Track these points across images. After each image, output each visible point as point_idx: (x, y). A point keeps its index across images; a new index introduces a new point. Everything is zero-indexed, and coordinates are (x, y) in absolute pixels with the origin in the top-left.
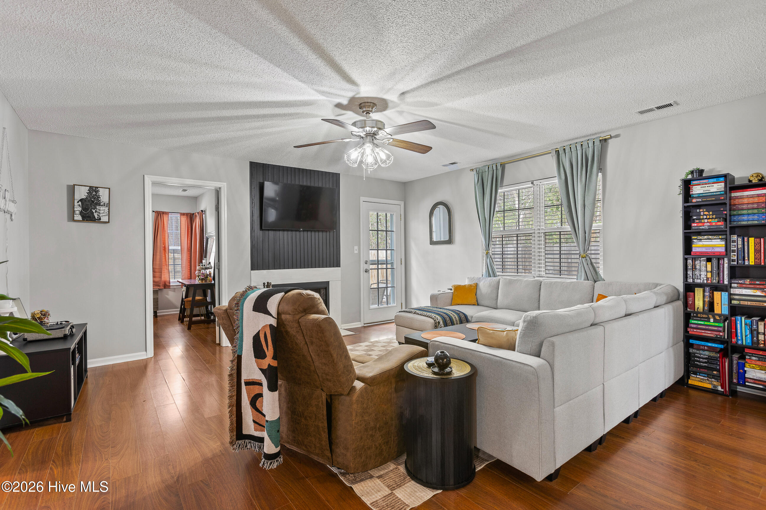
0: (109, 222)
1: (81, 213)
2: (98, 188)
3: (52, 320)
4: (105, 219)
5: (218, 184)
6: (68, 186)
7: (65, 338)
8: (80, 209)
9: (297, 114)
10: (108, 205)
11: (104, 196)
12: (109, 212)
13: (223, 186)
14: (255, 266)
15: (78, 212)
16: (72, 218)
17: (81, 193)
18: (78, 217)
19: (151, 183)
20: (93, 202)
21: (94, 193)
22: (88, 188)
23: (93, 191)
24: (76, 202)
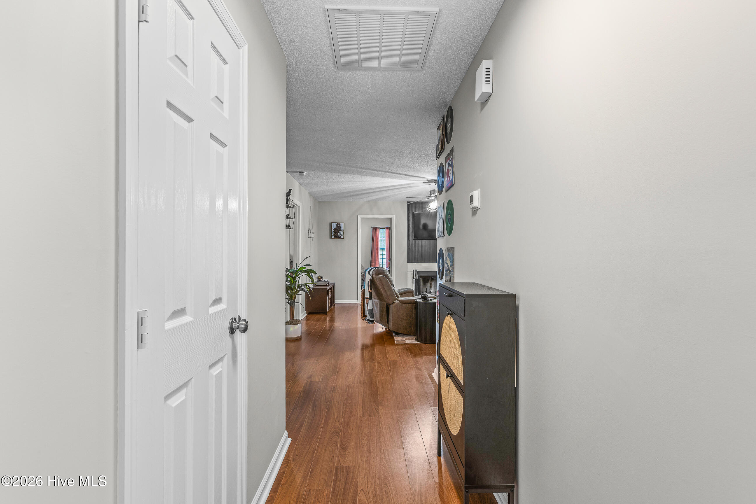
0: (344, 238)
1: (334, 235)
2: (340, 223)
3: (324, 279)
4: (342, 237)
5: (389, 216)
6: (330, 223)
7: (326, 285)
8: (334, 233)
9: (411, 186)
10: (343, 231)
11: (342, 226)
12: (344, 234)
13: (393, 217)
14: (409, 261)
15: (333, 234)
16: (331, 238)
17: (334, 226)
18: (333, 237)
19: (360, 218)
20: (338, 229)
21: (338, 226)
22: (336, 223)
23: (338, 224)
24: (332, 230)
